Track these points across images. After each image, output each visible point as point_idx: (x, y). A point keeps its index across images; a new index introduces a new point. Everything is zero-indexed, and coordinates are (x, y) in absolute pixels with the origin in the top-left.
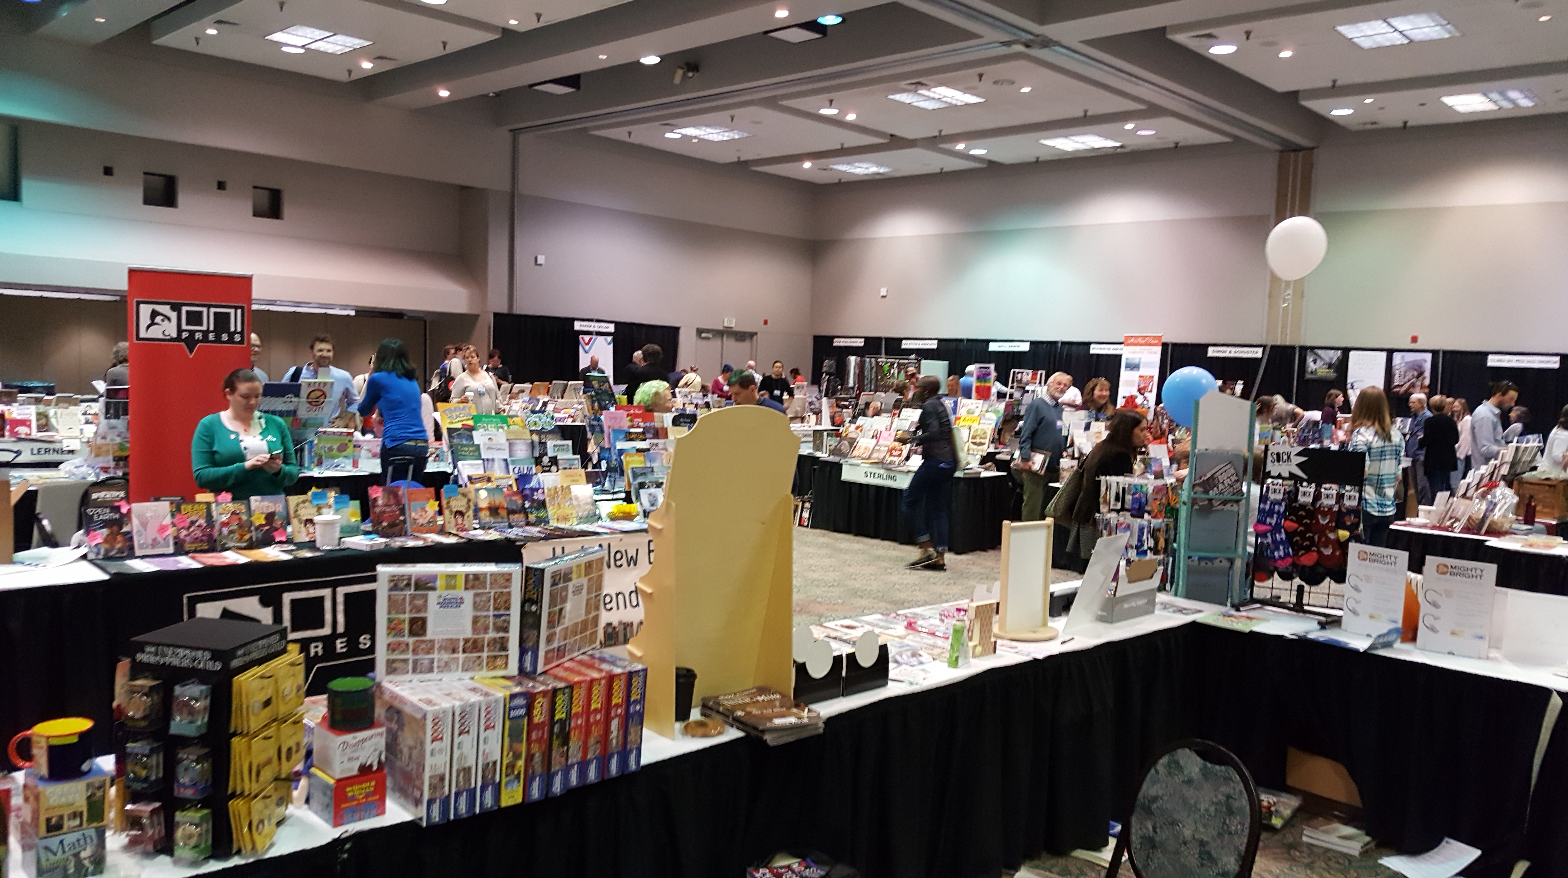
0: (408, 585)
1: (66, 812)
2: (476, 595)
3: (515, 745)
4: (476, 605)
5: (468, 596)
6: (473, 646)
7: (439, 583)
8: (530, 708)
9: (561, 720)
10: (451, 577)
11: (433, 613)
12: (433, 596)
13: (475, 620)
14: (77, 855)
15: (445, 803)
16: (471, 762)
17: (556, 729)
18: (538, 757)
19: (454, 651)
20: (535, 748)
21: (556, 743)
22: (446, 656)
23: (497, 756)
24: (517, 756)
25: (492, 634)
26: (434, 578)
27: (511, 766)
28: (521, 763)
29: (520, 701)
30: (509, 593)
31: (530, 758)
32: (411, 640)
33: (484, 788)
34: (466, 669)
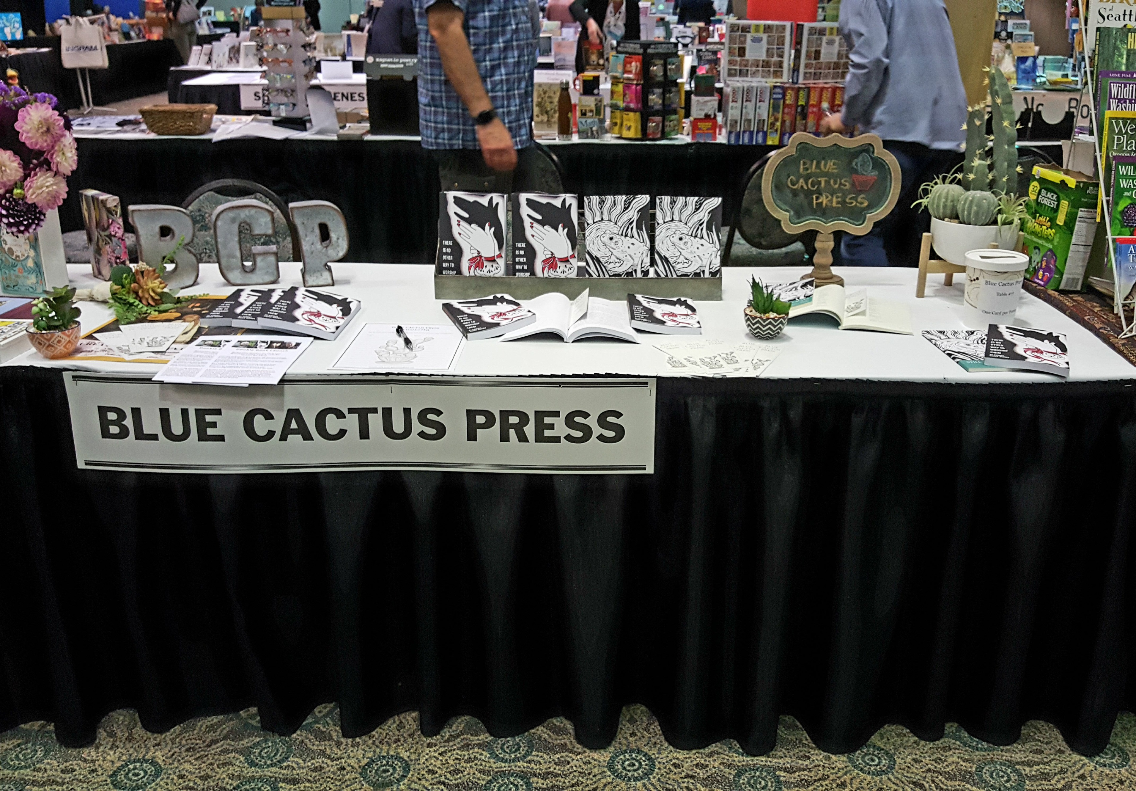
0: (738, 29)
1: (588, 109)
2: (769, 36)
3: (776, 114)
4: (769, 43)
5: (765, 37)
6: (766, 64)
7: (752, 29)
8: (784, 95)
9: (802, 105)
10: (757, 26)
11: (749, 45)
12: (749, 35)
13: (768, 50)
14: (591, 128)
15: (738, 135)
16: (751, 117)
17: (799, 110)
18: (788, 123)
19: (758, 66)
20: (787, 118)
21: (798, 118)
22: (754, 69)
23: (765, 117)
24: (776, 120)
25: (776, 59)
26: (749, 27)
27: (773, 124)
28: (778, 124)
29: (778, 90)
30: (784, 36)
31: (783, 122)
32: (738, 59)
33: (758, 132)
34: (763, 77)
